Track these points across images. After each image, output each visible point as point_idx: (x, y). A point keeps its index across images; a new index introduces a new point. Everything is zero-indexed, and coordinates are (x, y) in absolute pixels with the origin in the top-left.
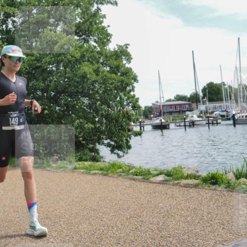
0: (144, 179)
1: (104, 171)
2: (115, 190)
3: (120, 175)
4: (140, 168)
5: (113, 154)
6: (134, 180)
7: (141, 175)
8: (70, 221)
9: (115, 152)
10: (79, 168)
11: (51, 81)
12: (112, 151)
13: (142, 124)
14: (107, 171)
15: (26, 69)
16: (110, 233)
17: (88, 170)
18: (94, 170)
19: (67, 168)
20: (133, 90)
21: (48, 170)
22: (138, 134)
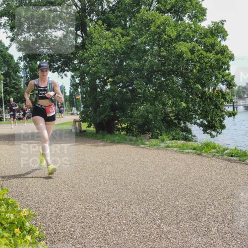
0: (240, 160)
1: (198, 150)
2: (210, 170)
3: (215, 155)
4: (235, 149)
5: (206, 134)
6: (229, 161)
7: (236, 157)
8: (167, 197)
9: (208, 131)
10: (172, 147)
11: (146, 61)
12: (205, 131)
13: (235, 104)
14: (201, 151)
15: (123, 49)
16: (207, 211)
17: (181, 149)
18: (187, 149)
19: (160, 146)
20: (228, 69)
21: (142, 148)
22: (232, 114)
